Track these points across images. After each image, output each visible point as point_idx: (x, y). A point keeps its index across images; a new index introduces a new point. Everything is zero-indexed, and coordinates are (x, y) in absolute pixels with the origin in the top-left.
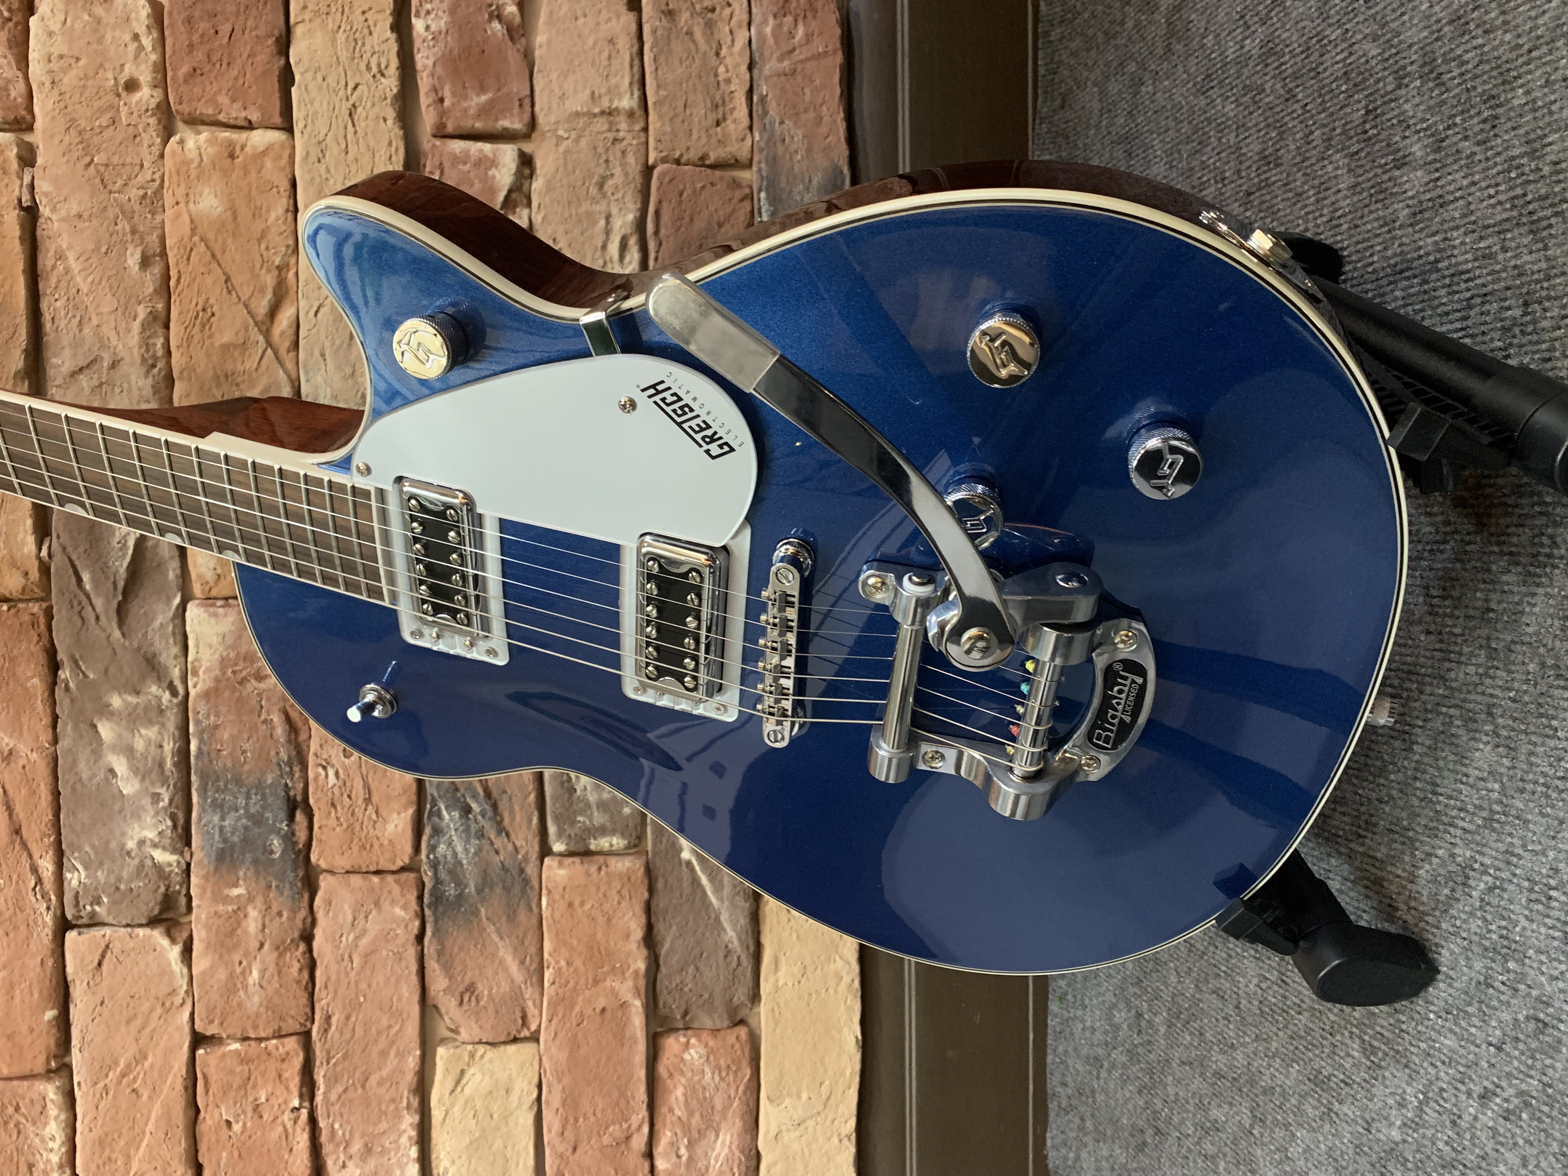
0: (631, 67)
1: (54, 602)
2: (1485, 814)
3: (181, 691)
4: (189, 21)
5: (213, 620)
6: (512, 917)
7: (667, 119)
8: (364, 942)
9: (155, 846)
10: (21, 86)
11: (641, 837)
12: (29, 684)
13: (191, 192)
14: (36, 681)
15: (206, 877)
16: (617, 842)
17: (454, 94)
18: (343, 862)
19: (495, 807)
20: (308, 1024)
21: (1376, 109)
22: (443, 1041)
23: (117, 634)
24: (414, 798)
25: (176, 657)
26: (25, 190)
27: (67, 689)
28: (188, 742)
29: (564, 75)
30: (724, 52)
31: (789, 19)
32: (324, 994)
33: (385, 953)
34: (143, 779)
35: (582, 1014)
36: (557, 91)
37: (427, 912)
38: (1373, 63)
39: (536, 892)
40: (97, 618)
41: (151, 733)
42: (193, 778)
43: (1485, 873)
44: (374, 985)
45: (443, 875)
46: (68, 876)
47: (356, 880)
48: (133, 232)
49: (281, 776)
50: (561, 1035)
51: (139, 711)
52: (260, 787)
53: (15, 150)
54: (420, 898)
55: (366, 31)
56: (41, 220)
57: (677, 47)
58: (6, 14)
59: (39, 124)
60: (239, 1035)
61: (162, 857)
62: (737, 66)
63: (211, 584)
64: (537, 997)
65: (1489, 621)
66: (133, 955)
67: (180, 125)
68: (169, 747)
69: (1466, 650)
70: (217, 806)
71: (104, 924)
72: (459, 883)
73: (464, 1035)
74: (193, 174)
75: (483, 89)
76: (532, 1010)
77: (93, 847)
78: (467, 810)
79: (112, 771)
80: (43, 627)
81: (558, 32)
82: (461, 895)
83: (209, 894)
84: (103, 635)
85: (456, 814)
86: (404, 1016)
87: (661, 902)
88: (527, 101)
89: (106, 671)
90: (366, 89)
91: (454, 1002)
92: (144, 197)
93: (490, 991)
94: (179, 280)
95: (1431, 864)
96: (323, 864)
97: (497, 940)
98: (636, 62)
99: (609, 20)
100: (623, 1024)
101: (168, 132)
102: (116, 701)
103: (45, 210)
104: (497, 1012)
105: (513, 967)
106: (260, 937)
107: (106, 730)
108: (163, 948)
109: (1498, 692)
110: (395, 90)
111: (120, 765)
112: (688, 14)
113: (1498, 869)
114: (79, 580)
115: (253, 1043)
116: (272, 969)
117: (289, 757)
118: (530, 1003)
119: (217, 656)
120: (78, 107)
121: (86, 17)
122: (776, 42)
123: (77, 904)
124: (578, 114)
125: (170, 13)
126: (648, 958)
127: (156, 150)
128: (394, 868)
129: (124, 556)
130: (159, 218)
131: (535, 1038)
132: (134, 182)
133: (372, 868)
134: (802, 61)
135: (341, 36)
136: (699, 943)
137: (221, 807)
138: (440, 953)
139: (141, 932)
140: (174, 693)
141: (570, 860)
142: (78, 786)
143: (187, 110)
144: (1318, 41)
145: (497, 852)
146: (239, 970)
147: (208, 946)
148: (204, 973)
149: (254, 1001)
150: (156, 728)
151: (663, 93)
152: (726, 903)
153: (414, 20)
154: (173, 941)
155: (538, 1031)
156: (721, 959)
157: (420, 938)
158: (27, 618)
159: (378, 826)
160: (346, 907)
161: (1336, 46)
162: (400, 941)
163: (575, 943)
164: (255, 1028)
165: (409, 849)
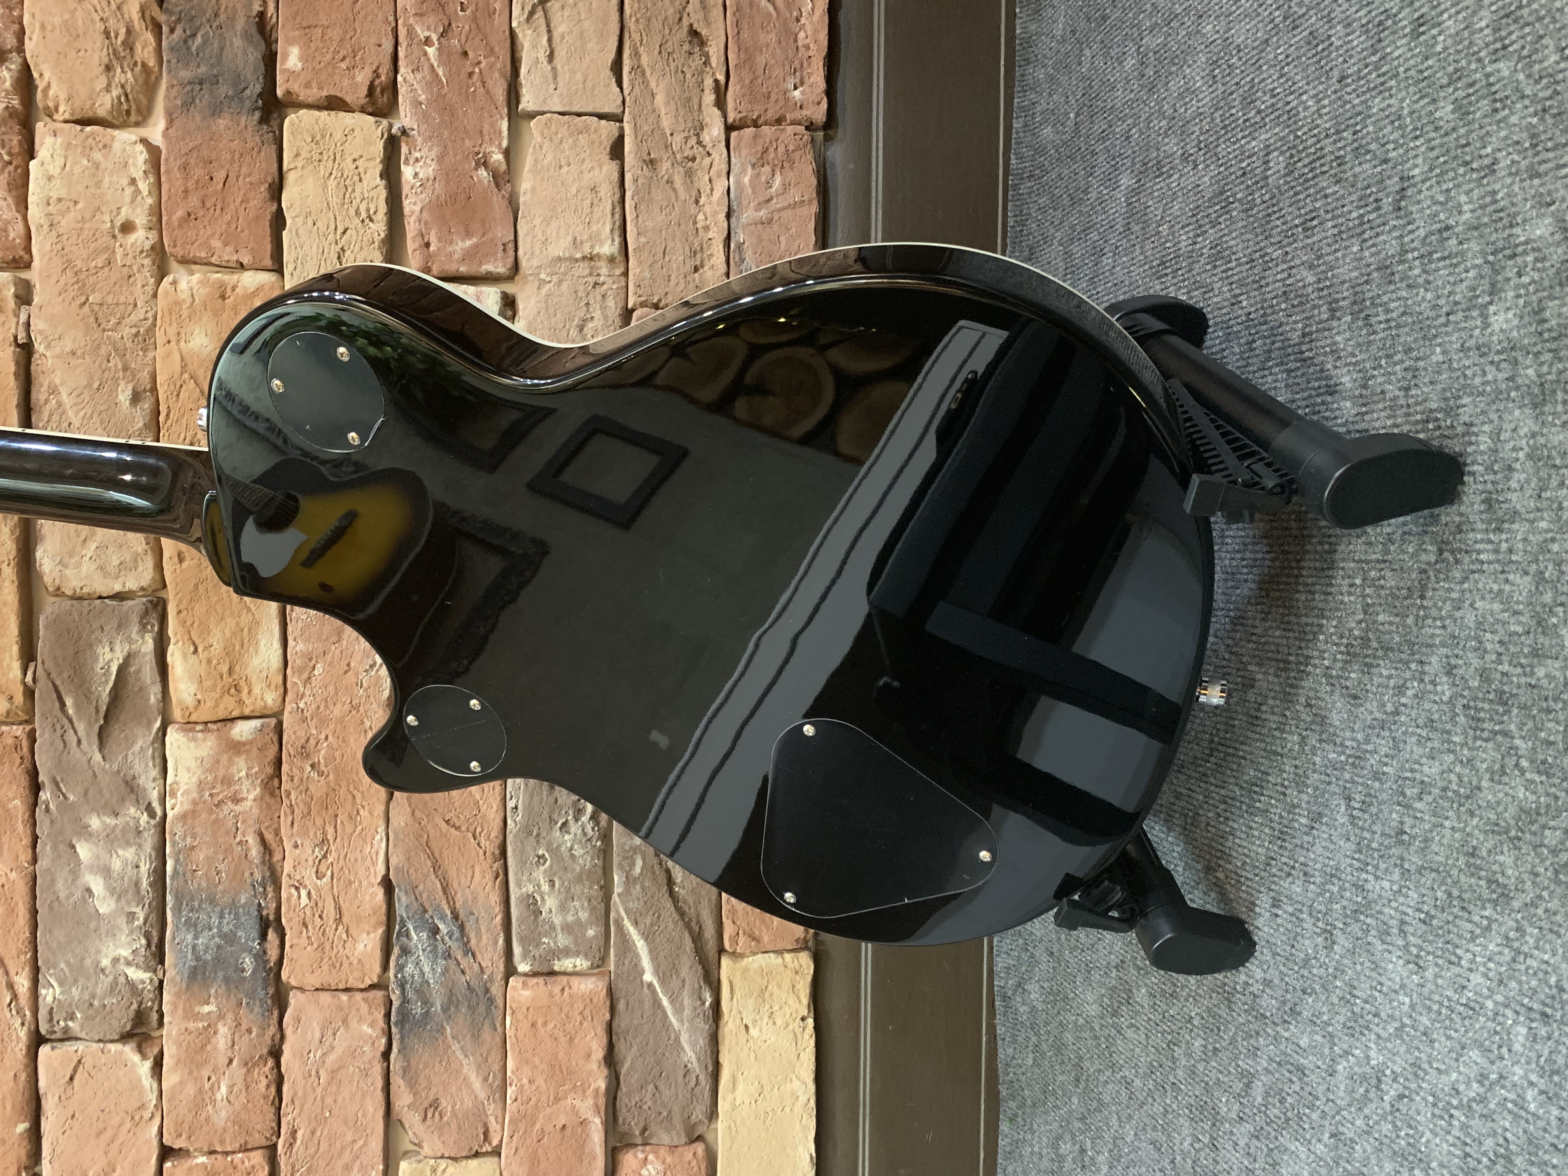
0: (613, 214)
1: (37, 725)
2: (1397, 1024)
3: (159, 813)
4: (184, 167)
5: (192, 744)
6: (476, 1036)
7: (647, 265)
8: (331, 1058)
9: (129, 964)
10: (20, 227)
11: (604, 959)
12: (11, 806)
13: (182, 331)
14: (17, 802)
15: (178, 995)
16: (581, 963)
17: (440, 239)
18: (313, 980)
19: (462, 927)
20: (274, 1138)
21: (1311, 333)
22: (406, 1154)
23: (98, 757)
24: (384, 918)
25: (154, 780)
26: (21, 328)
27: (47, 810)
28: (164, 863)
29: (547, 221)
30: (703, 200)
31: (767, 169)
32: (290, 1109)
33: (351, 1069)
34: (119, 899)
35: (543, 1131)
36: (540, 236)
37: (394, 1030)
38: (1310, 289)
39: (501, 1012)
40: (79, 742)
41: (129, 853)
42: (169, 897)
43: (1395, 1080)
44: (340, 1100)
45: (410, 994)
46: (43, 992)
47: (326, 997)
48: (125, 369)
49: (255, 896)
50: (521, 1151)
51: (118, 832)
52: (233, 905)
53: (13, 290)
54: (388, 1015)
55: (356, 178)
56: (36, 356)
57: (657, 195)
58: (6, 158)
59: (36, 264)
60: (206, 1149)
61: (136, 974)
62: (715, 213)
63: (191, 709)
64: (499, 1112)
65: (1402, 842)
66: (104, 1069)
67: (174, 265)
68: (145, 868)
69: (1382, 866)
70: (191, 925)
71: (77, 1039)
72: (425, 1002)
73: (427, 1150)
74: (185, 313)
75: (468, 234)
76: (494, 1126)
77: (68, 964)
78: (435, 931)
79: (89, 890)
80: (25, 750)
81: (542, 179)
82: (427, 1012)
83: (180, 1011)
84: (84, 759)
85: (424, 935)
86: (369, 1131)
87: (622, 1022)
88: (511, 246)
89: (86, 794)
90: (354, 233)
91: (418, 1118)
92: (137, 335)
93: (453, 1107)
94: (168, 415)
95: (1348, 1061)
96: (293, 983)
97: (462, 1057)
98: (618, 209)
99: (592, 169)
100: (583, 1141)
101: (161, 273)
102: (95, 823)
103: (39, 347)
104: (459, 1128)
105: (477, 1084)
106: (229, 1054)
107: (84, 850)
108: (134, 1065)
109: (1410, 911)
110: (383, 235)
111: (97, 885)
112: (669, 164)
113: (1407, 1079)
114: (63, 704)
115: (219, 1156)
116: (240, 1084)
117: (263, 878)
118: (492, 1119)
119: (195, 779)
120: (74, 248)
121: (85, 162)
122: (753, 192)
123: (51, 1019)
124: (560, 259)
125: (167, 160)
126: (608, 1077)
127: (149, 289)
128: (362, 986)
129: (107, 682)
130: (150, 355)
131: (496, 1152)
132: (127, 321)
133: (341, 987)
134: (779, 210)
135: (332, 183)
136: (659, 1063)
137: (195, 926)
138: (405, 1070)
139: (113, 1047)
140: (152, 814)
141: (535, 980)
142: (56, 905)
143: (180, 254)
144: (1262, 257)
145: (463, 972)
146: (207, 1086)
147: (178, 1062)
148: (173, 1089)
149: (221, 1115)
150: (133, 850)
151: (643, 240)
152: (686, 1024)
153: (403, 167)
154: (144, 1057)
155: (500, 1145)
156: (680, 1078)
157: (386, 1055)
158: (10, 741)
159: (348, 945)
160: (315, 1024)
161: (1277, 265)
162: (366, 1058)
163: (537, 1061)
164: (222, 1142)
165: (377, 969)
